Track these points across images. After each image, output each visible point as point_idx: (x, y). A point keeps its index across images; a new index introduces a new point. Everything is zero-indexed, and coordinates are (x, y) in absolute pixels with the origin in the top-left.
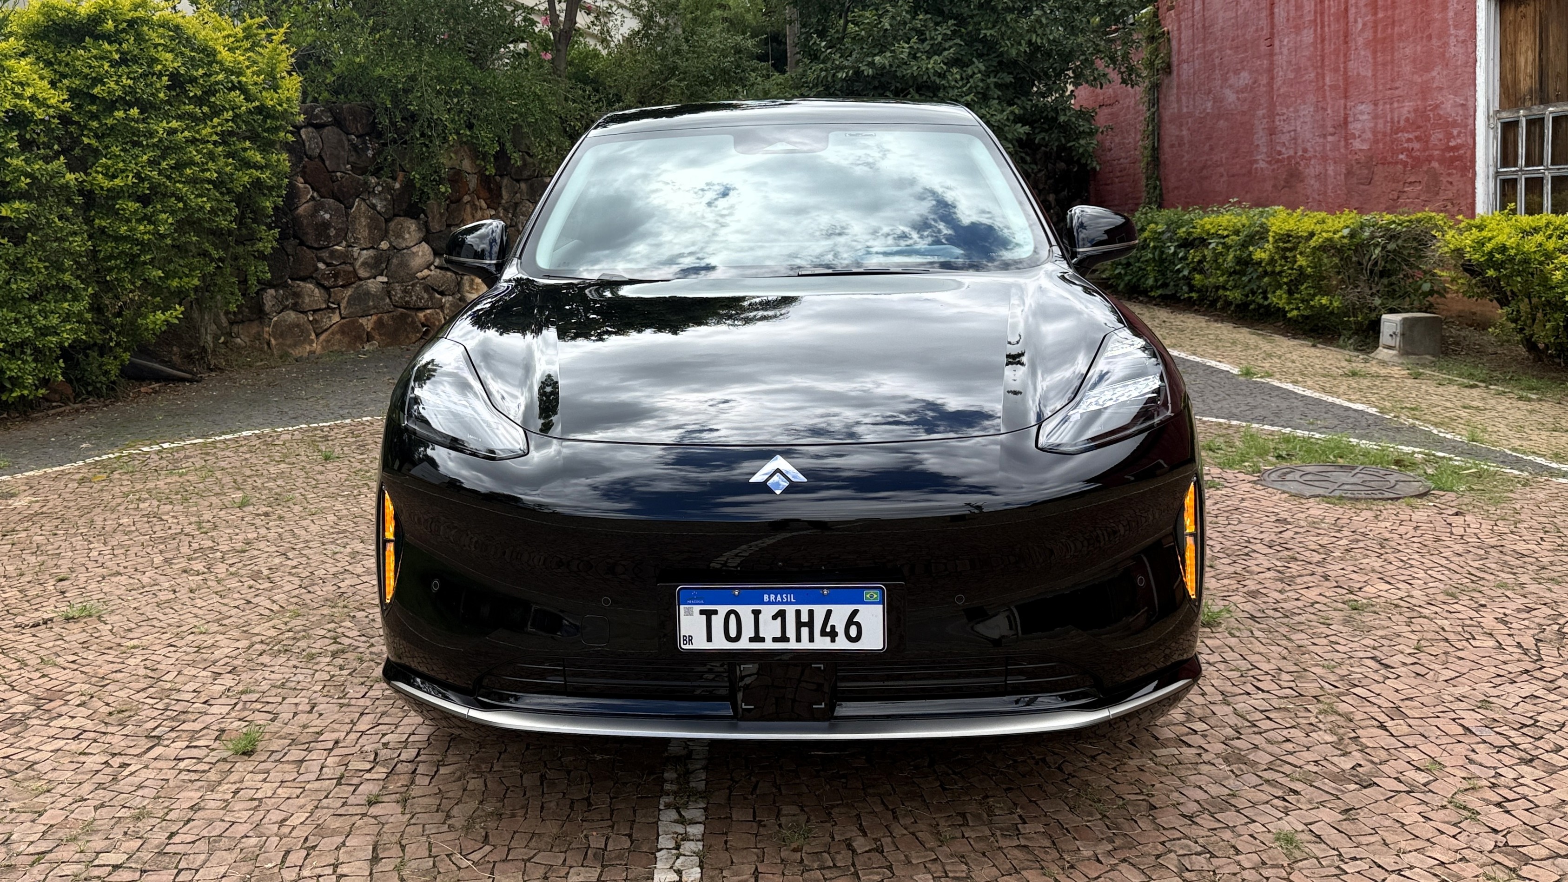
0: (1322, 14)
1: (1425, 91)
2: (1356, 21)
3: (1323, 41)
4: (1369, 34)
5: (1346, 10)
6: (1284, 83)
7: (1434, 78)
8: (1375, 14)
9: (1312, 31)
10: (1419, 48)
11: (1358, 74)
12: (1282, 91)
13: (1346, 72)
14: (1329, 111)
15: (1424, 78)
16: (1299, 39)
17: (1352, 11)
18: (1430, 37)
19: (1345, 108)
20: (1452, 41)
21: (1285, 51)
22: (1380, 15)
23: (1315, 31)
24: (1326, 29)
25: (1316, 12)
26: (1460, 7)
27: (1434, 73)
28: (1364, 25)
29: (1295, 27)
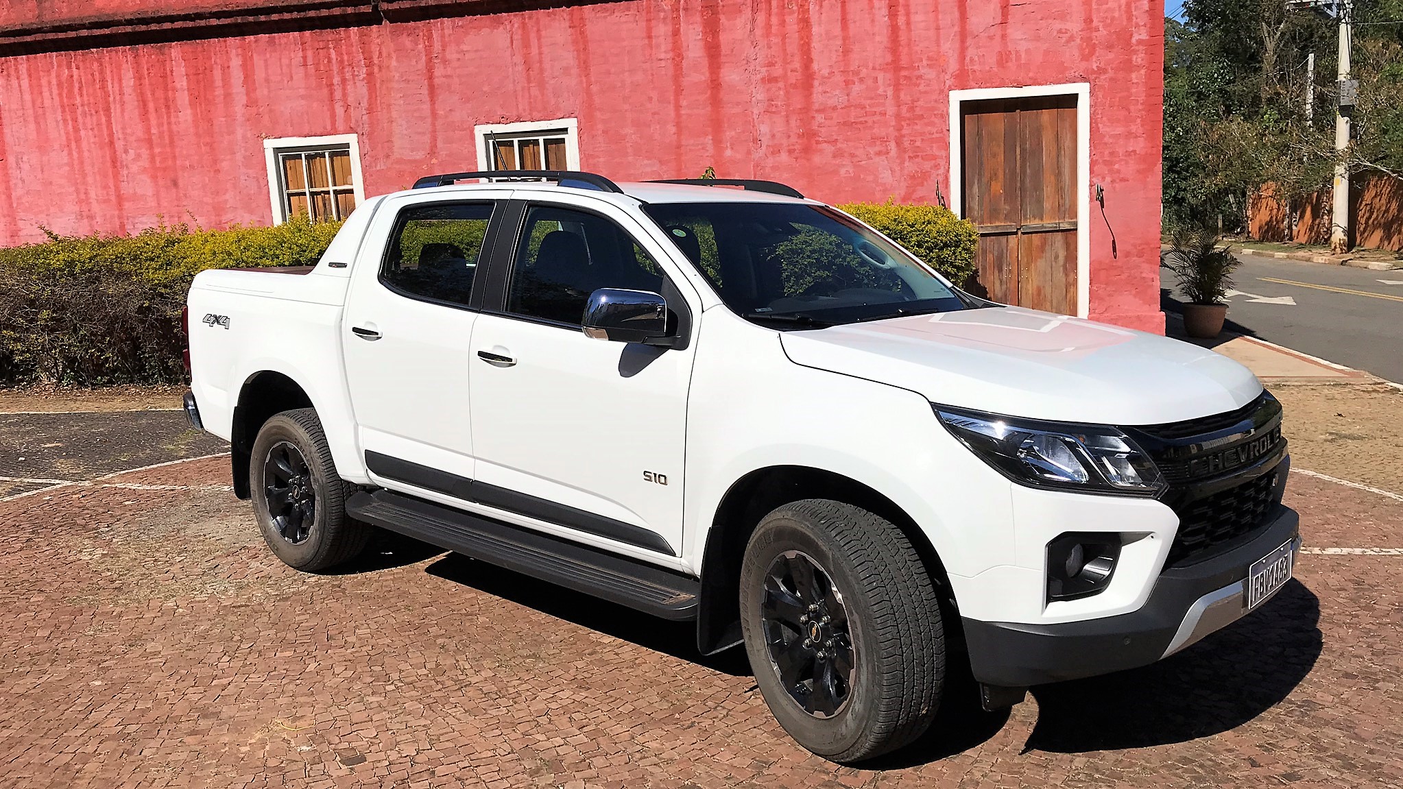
0: (78, 140)
1: (219, 209)
2: (126, 152)
3: (82, 163)
4: (145, 162)
5: (112, 143)
6: (28, 193)
7: (226, 201)
8: (151, 147)
9: (65, 153)
10: (207, 179)
11: (135, 193)
12: (24, 200)
13: (117, 189)
14: (98, 219)
15: (216, 200)
16: (45, 159)
17: (119, 145)
18: (217, 171)
19: (120, 217)
20: (243, 178)
21: (26, 167)
22: (157, 150)
23: (70, 154)
24: (86, 154)
25: (68, 139)
26: (248, 154)
27: (227, 196)
28: (138, 156)
29: (40, 148)
